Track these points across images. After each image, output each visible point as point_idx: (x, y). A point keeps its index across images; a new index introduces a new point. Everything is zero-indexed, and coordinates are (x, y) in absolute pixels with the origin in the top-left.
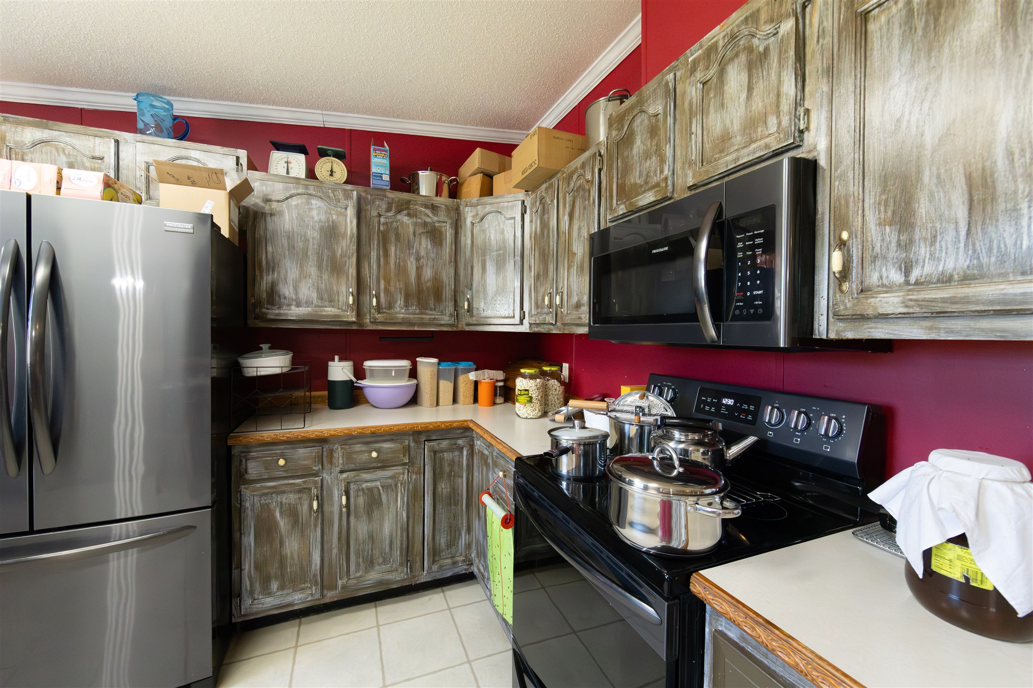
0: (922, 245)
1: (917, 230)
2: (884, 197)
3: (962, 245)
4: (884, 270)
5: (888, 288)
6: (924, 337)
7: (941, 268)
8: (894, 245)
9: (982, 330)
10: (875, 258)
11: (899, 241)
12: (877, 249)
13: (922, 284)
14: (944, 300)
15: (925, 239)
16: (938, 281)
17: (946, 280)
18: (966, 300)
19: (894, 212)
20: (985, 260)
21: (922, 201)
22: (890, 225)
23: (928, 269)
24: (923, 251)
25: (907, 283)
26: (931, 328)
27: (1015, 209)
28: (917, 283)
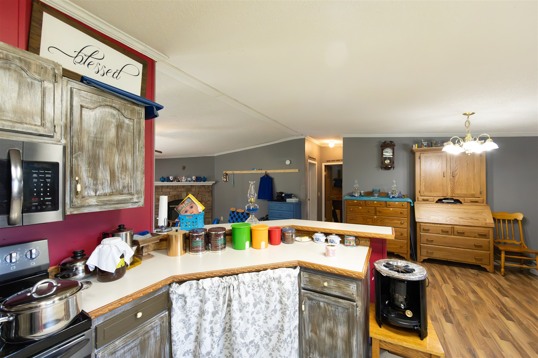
0: (100, 185)
1: (98, 181)
2: (89, 169)
3: (109, 186)
4: (89, 191)
5: (91, 197)
6: (99, 211)
7: (104, 192)
8: (92, 184)
9: (112, 208)
10: (86, 187)
11: (93, 183)
12: (87, 184)
13: (100, 196)
14: (107, 201)
15: (101, 184)
16: (104, 195)
17: (105, 195)
18: (111, 201)
19: (92, 174)
20: (114, 191)
21: (100, 173)
22: (91, 178)
23: (101, 192)
24: (100, 187)
25: (96, 195)
26: (100, 208)
27: (119, 180)
28: (99, 196)
